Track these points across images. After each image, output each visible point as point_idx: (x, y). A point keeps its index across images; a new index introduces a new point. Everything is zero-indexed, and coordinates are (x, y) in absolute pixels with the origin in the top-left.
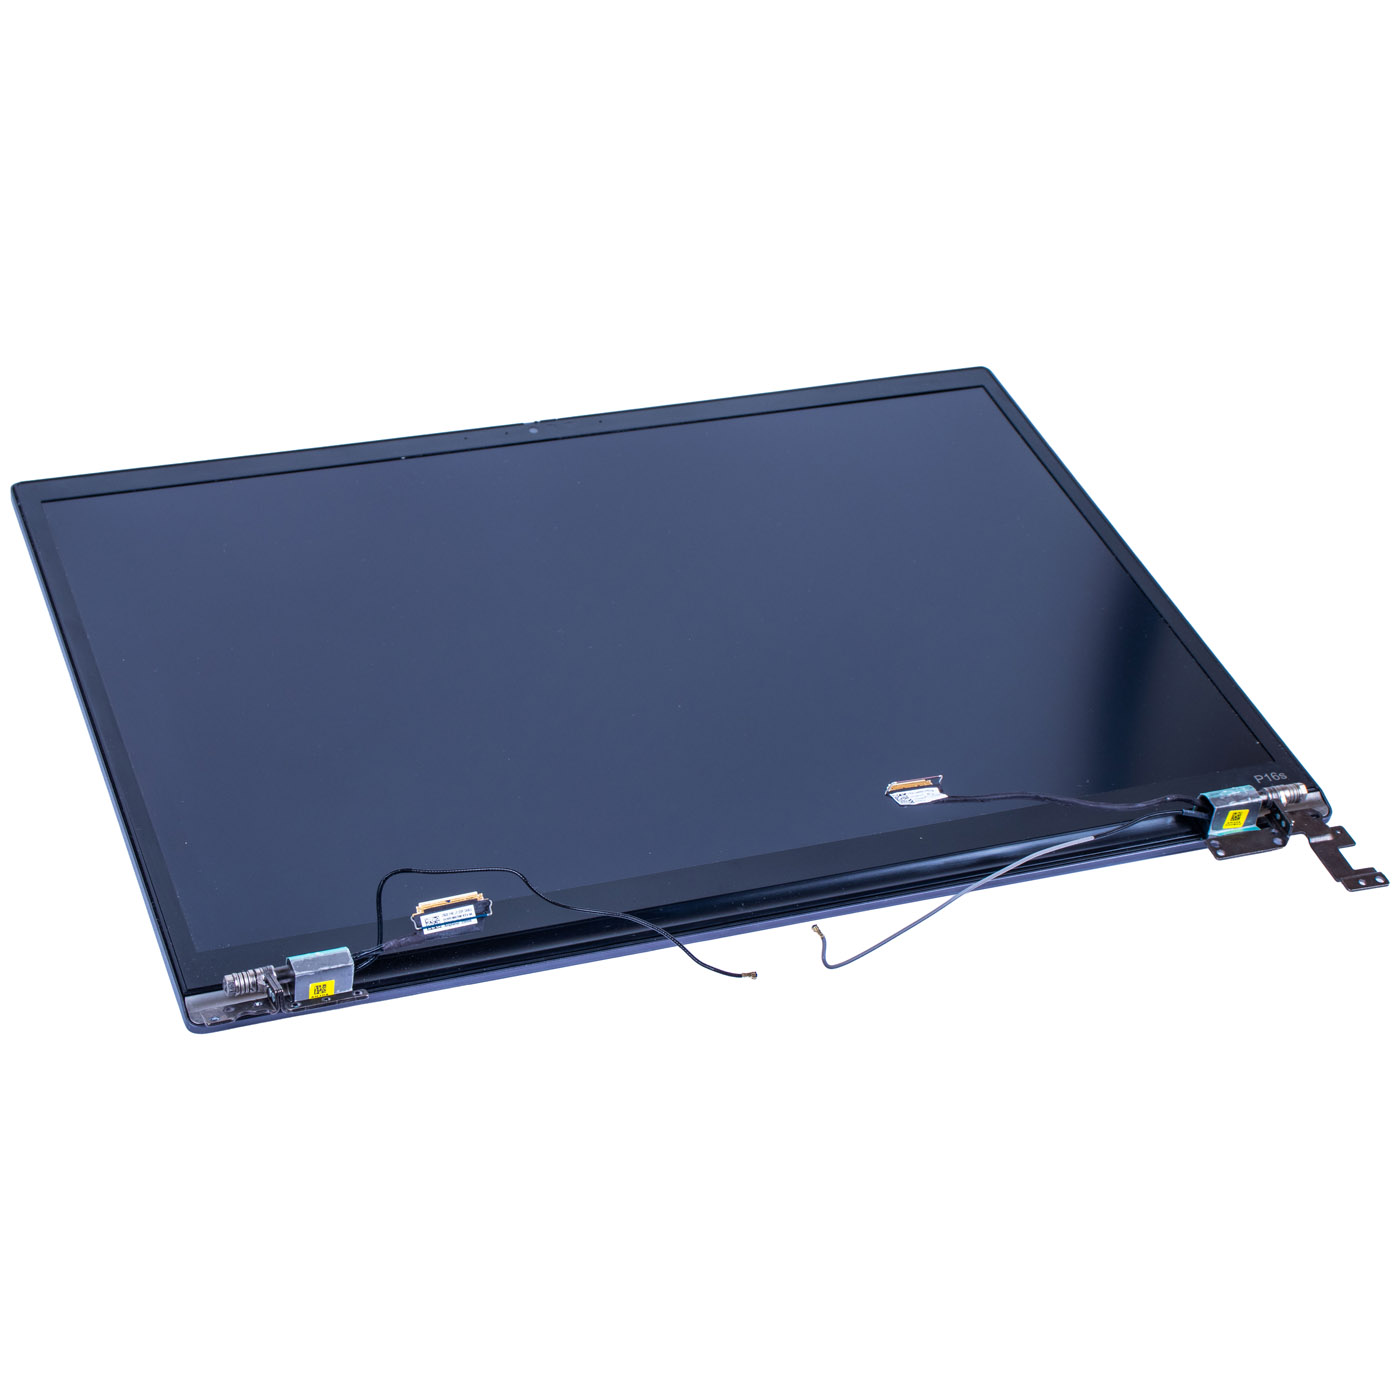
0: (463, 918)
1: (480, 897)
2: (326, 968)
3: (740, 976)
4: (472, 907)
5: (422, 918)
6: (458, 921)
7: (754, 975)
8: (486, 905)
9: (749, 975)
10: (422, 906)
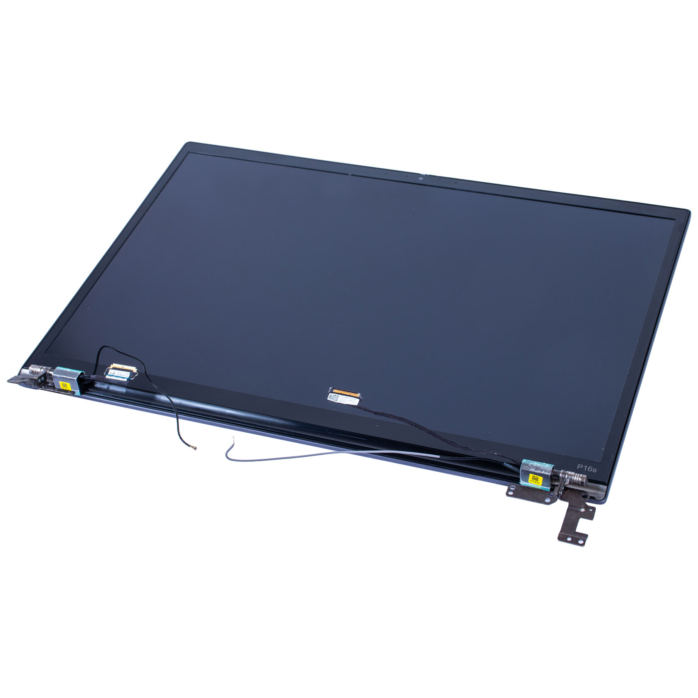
0: (122, 376)
1: (134, 369)
2: (65, 377)
3: (189, 446)
4: (129, 373)
5: (110, 370)
6: (119, 377)
7: (195, 449)
8: (135, 374)
9: (193, 447)
10: (115, 365)
